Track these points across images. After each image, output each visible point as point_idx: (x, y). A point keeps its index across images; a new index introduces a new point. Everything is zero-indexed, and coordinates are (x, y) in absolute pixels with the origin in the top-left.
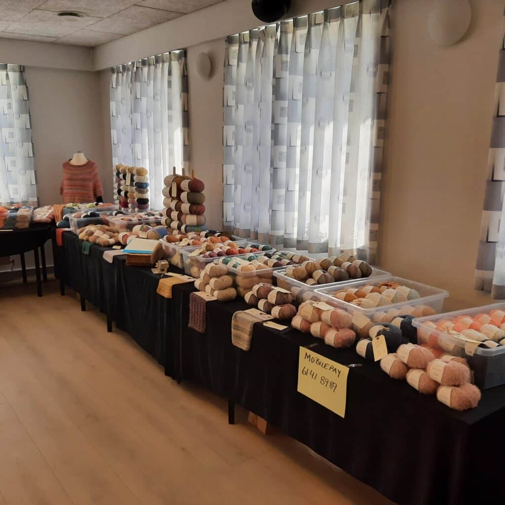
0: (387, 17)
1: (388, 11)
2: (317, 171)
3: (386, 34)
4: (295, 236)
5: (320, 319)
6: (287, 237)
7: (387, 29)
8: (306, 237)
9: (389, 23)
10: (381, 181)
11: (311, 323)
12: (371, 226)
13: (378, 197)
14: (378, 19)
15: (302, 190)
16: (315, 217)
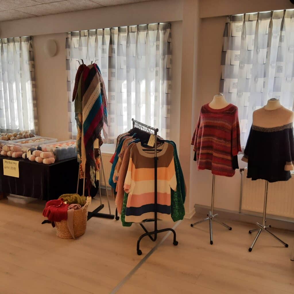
0: (31, 44)
1: (30, 42)
2: (12, 101)
3: (31, 50)
4: (6, 128)
5: (10, 150)
6: (2, 129)
7: (31, 48)
8: (10, 128)
9: (31, 46)
10: (36, 104)
11: (7, 152)
12: (34, 121)
13: (36, 110)
14: (28, 44)
15: (6, 108)
16: (13, 119)
